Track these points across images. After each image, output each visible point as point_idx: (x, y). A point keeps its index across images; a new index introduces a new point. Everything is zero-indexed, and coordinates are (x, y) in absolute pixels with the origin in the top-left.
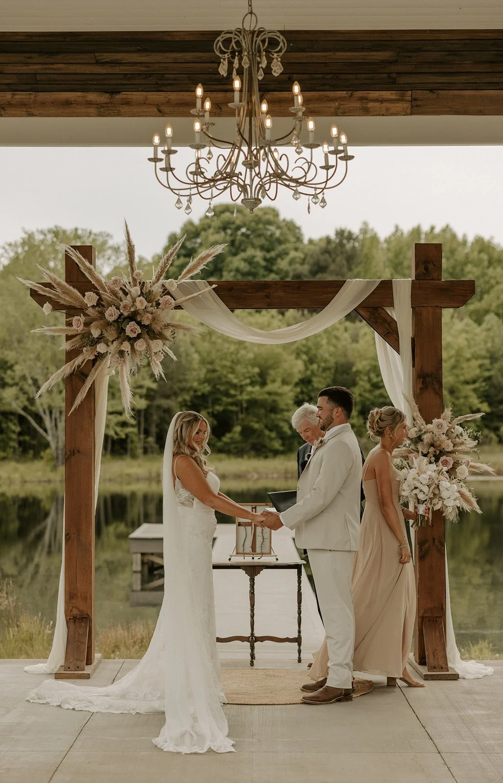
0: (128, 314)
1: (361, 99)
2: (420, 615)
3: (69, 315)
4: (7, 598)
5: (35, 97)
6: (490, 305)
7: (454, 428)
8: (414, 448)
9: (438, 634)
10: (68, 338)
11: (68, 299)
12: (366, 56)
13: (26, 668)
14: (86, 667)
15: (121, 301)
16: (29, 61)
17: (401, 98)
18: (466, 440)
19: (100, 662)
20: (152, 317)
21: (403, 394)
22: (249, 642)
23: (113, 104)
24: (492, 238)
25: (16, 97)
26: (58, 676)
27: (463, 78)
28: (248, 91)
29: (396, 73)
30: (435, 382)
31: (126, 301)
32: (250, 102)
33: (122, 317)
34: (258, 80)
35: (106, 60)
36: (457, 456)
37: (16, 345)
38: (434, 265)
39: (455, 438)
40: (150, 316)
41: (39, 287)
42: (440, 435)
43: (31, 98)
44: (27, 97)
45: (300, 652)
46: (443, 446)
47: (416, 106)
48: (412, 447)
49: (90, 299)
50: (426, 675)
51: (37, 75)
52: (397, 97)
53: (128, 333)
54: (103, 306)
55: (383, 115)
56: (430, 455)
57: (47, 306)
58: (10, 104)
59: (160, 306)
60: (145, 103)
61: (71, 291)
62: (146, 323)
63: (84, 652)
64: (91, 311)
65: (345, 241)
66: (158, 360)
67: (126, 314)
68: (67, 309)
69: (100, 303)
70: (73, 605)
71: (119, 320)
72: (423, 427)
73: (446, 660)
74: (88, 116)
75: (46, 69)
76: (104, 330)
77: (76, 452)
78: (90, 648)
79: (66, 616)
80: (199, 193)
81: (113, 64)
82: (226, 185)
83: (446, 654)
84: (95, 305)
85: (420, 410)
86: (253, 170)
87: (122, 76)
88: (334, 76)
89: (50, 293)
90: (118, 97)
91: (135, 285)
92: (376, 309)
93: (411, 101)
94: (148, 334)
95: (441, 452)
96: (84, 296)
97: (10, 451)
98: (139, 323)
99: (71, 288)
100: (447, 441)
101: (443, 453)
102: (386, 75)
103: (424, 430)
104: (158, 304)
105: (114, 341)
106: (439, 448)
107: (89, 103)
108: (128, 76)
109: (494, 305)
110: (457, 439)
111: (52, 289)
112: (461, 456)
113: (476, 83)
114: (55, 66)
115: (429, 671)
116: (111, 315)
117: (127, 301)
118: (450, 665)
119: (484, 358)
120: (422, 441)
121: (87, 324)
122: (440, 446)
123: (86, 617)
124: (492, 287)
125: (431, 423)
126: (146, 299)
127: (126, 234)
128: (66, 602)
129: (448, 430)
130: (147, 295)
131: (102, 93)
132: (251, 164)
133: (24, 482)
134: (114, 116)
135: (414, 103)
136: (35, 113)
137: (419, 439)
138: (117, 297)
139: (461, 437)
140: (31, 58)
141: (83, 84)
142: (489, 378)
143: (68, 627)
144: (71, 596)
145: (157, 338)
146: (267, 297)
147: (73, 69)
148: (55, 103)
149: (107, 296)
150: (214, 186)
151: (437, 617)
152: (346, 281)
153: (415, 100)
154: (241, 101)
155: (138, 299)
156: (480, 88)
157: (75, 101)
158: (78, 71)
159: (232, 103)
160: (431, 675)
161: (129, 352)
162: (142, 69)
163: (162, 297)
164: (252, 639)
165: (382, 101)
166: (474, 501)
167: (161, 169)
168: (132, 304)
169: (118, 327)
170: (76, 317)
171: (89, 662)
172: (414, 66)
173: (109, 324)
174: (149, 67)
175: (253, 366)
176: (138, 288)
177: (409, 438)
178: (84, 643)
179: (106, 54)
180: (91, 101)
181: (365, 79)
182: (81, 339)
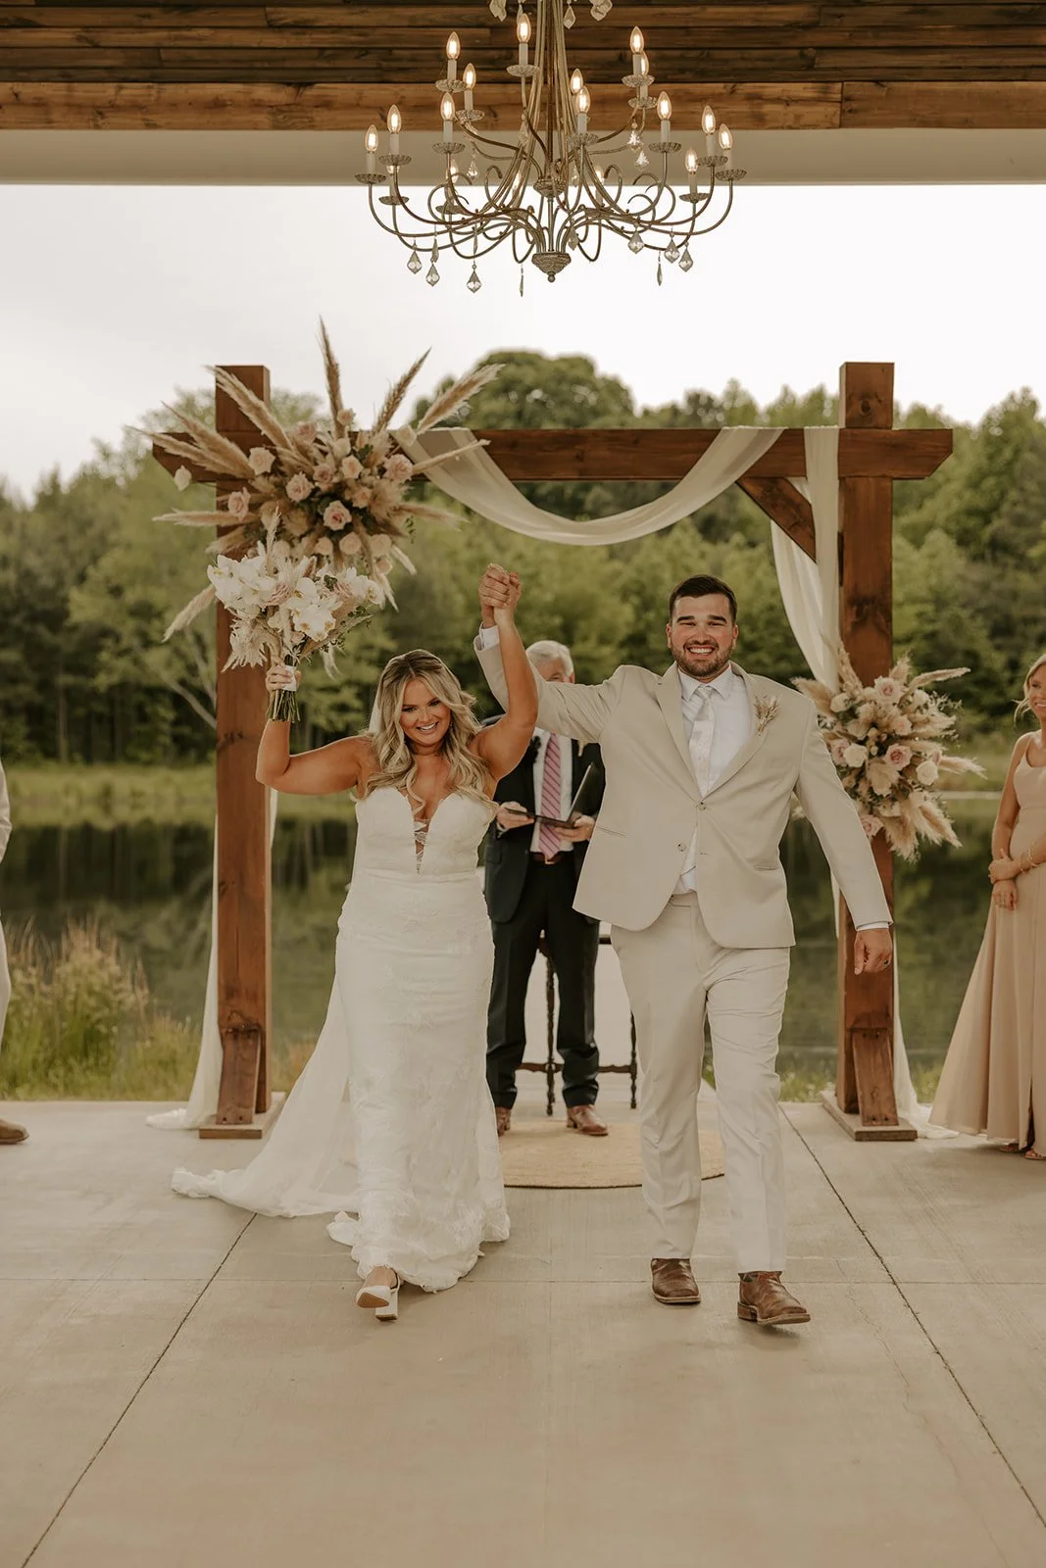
0: (329, 488)
1: (753, 98)
2: (848, 1026)
3: (223, 491)
4: (134, 991)
5: (159, 92)
6: (935, 518)
7: (912, 695)
8: (842, 731)
9: (879, 1059)
10: (222, 531)
11: (219, 461)
12: (761, 13)
13: (150, 1119)
14: (256, 1118)
15: (316, 464)
16: (146, 22)
17: (821, 95)
18: (933, 715)
19: (281, 1107)
20: (373, 493)
21: (822, 636)
22: (544, 1071)
23: (299, 107)
24: (940, 407)
25: (123, 92)
26: (205, 1134)
27: (935, 58)
28: (546, 49)
29: (815, 48)
30: (878, 613)
31: (325, 465)
32: (548, 68)
33: (318, 494)
34: (565, 27)
35: (286, 21)
36: (917, 743)
37: (166, 578)
38: (880, 401)
39: (915, 712)
40: (368, 492)
41: (167, 441)
42: (887, 706)
43: (150, 95)
44: (144, 92)
45: (634, 1089)
46: (894, 726)
47: (850, 111)
48: (838, 728)
49: (259, 460)
50: (858, 1133)
51: (162, 51)
52: (815, 95)
53: (328, 521)
54: (282, 474)
55: (790, 128)
56: (871, 742)
57: (183, 476)
58: (113, 107)
59: (386, 475)
60: (358, 105)
61: (225, 447)
62: (361, 503)
63: (251, 1090)
64: (261, 484)
65: (701, 412)
66: (382, 571)
67: (324, 487)
68: (219, 480)
69: (277, 469)
70: (233, 1009)
71: (313, 499)
72: (857, 693)
73: (894, 1105)
74: (255, 129)
75: (177, 38)
76: (285, 518)
77: (236, 736)
78: (262, 1083)
79: (220, 1027)
80: (453, 245)
81: (299, 30)
82: (503, 229)
83: (893, 1094)
84: (269, 471)
85: (853, 664)
86: (555, 199)
87: (315, 53)
88: (701, 54)
89: (187, 450)
90: (310, 93)
91: (341, 436)
92: (774, 480)
93: (841, 102)
94: (365, 525)
95: (889, 736)
96: (248, 454)
97: (159, 750)
98: (348, 505)
99: (226, 441)
100: (901, 718)
101: (893, 738)
102: (796, 53)
103: (859, 699)
104: (382, 471)
105: (302, 536)
106: (886, 730)
107: (257, 105)
108: (328, 52)
109: (941, 518)
110: (918, 714)
111: (191, 444)
112: (926, 744)
113: (960, 68)
114: (194, 33)
115: (864, 1125)
116: (297, 490)
117: (327, 465)
118: (901, 1114)
119: (924, 601)
120: (856, 717)
121: (254, 507)
122: (888, 726)
123: (255, 1030)
124: (940, 486)
125: (873, 685)
126: (361, 461)
127: (322, 343)
128: (220, 1003)
129: (902, 699)
130: (364, 455)
131: (280, 86)
132: (550, 187)
133: (181, 801)
134: (303, 128)
135: (847, 105)
136: (158, 123)
137: (851, 714)
138: (308, 458)
139: (924, 710)
140: (149, 16)
141: (245, 68)
142: (932, 636)
143: (224, 1047)
144: (228, 992)
145: (380, 533)
146: (579, 458)
147: (224, 38)
148: (197, 105)
149: (290, 456)
150: (481, 230)
151: (878, 1030)
152: (720, 430)
153: (848, 99)
154: (531, 62)
155: (346, 461)
156: (967, 78)
157: (231, 100)
158: (236, 44)
159: (514, 67)
160: (867, 1132)
161: (332, 558)
162: (354, 38)
163: (389, 458)
164: (550, 1067)
165: (788, 102)
166: (946, 823)
167: (382, 200)
168: (335, 470)
169: (311, 512)
170: (235, 494)
171: (261, 1108)
172: (847, 34)
173: (293, 506)
174: (365, 35)
175: (552, 613)
176: (346, 440)
177: (832, 713)
178: (253, 1075)
179: (284, 9)
180: (259, 100)
181: (757, 60)
182: (245, 534)
